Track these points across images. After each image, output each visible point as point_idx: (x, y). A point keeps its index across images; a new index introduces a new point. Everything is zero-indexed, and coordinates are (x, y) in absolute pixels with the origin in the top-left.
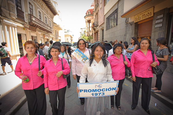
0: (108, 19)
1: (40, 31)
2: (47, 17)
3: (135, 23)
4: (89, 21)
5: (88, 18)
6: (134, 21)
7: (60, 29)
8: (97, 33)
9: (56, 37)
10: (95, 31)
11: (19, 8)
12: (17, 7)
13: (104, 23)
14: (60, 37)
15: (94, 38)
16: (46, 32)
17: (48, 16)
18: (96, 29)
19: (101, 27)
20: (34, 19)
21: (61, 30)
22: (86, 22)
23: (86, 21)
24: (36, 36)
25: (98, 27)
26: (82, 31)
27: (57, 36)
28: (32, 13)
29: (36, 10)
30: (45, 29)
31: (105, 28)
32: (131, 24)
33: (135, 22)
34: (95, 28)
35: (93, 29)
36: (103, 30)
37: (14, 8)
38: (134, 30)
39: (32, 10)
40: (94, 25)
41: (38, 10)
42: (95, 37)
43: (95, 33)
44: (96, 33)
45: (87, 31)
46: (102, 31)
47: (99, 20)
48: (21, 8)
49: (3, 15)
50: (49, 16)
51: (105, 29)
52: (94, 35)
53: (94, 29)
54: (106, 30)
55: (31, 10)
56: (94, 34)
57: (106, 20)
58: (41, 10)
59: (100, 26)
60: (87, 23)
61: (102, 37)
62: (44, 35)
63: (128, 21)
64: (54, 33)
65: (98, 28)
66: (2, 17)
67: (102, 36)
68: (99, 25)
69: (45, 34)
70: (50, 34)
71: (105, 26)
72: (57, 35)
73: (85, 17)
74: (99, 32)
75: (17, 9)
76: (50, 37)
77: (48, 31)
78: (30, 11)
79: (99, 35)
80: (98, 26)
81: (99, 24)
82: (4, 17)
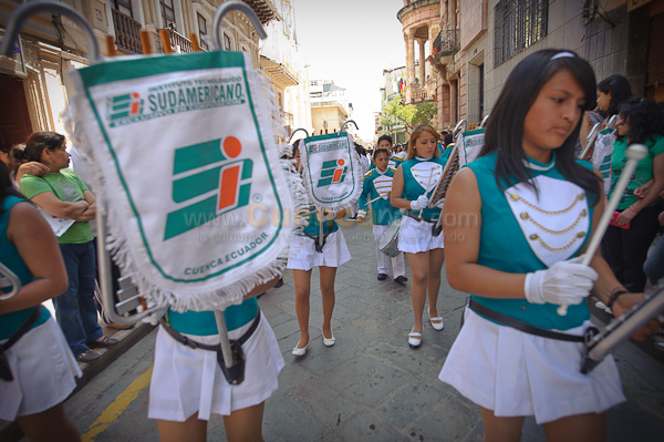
0: (503, 8)
2: (230, 34)
3: (633, 13)
4: (420, 33)
5: (415, 20)
6: (624, 6)
7: (292, 81)
8: (455, 82)
10: (444, 77)
11: (123, 10)
12: (117, 8)
13: (483, 32)
14: (290, 115)
15: (440, 112)
17: (237, 29)
18: (450, 67)
19: (471, 56)
20: (179, 47)
21: (293, 84)
22: (405, 36)
23: (407, 31)
25: (458, 56)
26: (390, 80)
27: (278, 115)
28: (171, 25)
29: (186, 11)
31: (492, 54)
32: (611, 21)
33: (631, 8)
34: (443, 60)
35: (434, 68)
36: (481, 67)
37: (103, 13)
38: (625, 51)
39: (172, 10)
40: (439, 49)
41: (197, 7)
42: (444, 107)
43: (446, 87)
44: (451, 85)
45: (411, 80)
46: (478, 70)
47: (463, 22)
48: (130, 9)
49: (67, 43)
50: (242, 30)
51: (489, 62)
52: (440, 97)
53: (442, 68)
54: (496, 65)
55: (169, 13)
56: (440, 90)
57: (496, 16)
58: (206, 8)
59: (467, 49)
60: (410, 41)
61: (477, 102)
63: (596, 8)
65: (461, 62)
66: (66, 55)
67: (477, 96)
68: (463, 47)
71: (488, 45)
73: (401, 15)
74: (462, 82)
75: (116, 14)
78: (164, 16)
79: (462, 91)
80: (455, 50)
81: (464, 42)
82: (72, 51)
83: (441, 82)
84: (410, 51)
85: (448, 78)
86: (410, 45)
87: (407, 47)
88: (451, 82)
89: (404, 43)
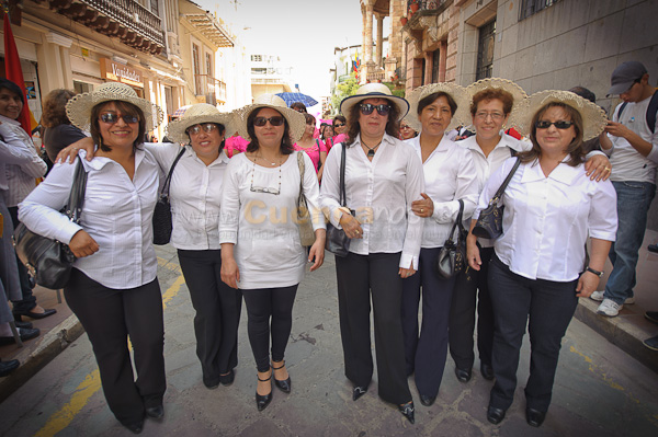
1: (66, 30)
4: (381, 7)
8: (434, 55)
9: (198, 82)
10: (419, 45)
14: (222, 84)
16: (116, 41)
18: (434, 34)
21: (227, 44)
22: (363, 7)
23: (366, 1)
24: (32, 57)
25: (446, 14)
26: (342, 59)
27: (203, 79)
30: (102, 20)
34: (423, 21)
35: (406, 35)
40: (418, 8)
43: (420, 61)
45: (365, 59)
46: (476, 34)
51: (509, 13)
52: (410, 74)
53: (419, 35)
56: (411, 64)
60: (369, 13)
62: (101, 57)
64: (180, 58)
68: (455, 2)
69: (109, 52)
70: (153, 59)
72: (203, 70)
76: (158, 80)
77: (131, 35)
80: (442, 9)
83: (413, 53)
84: (368, 25)
85: (424, 47)
86: (368, 18)
87: (365, 21)
88: (428, 53)
89: (361, 16)
